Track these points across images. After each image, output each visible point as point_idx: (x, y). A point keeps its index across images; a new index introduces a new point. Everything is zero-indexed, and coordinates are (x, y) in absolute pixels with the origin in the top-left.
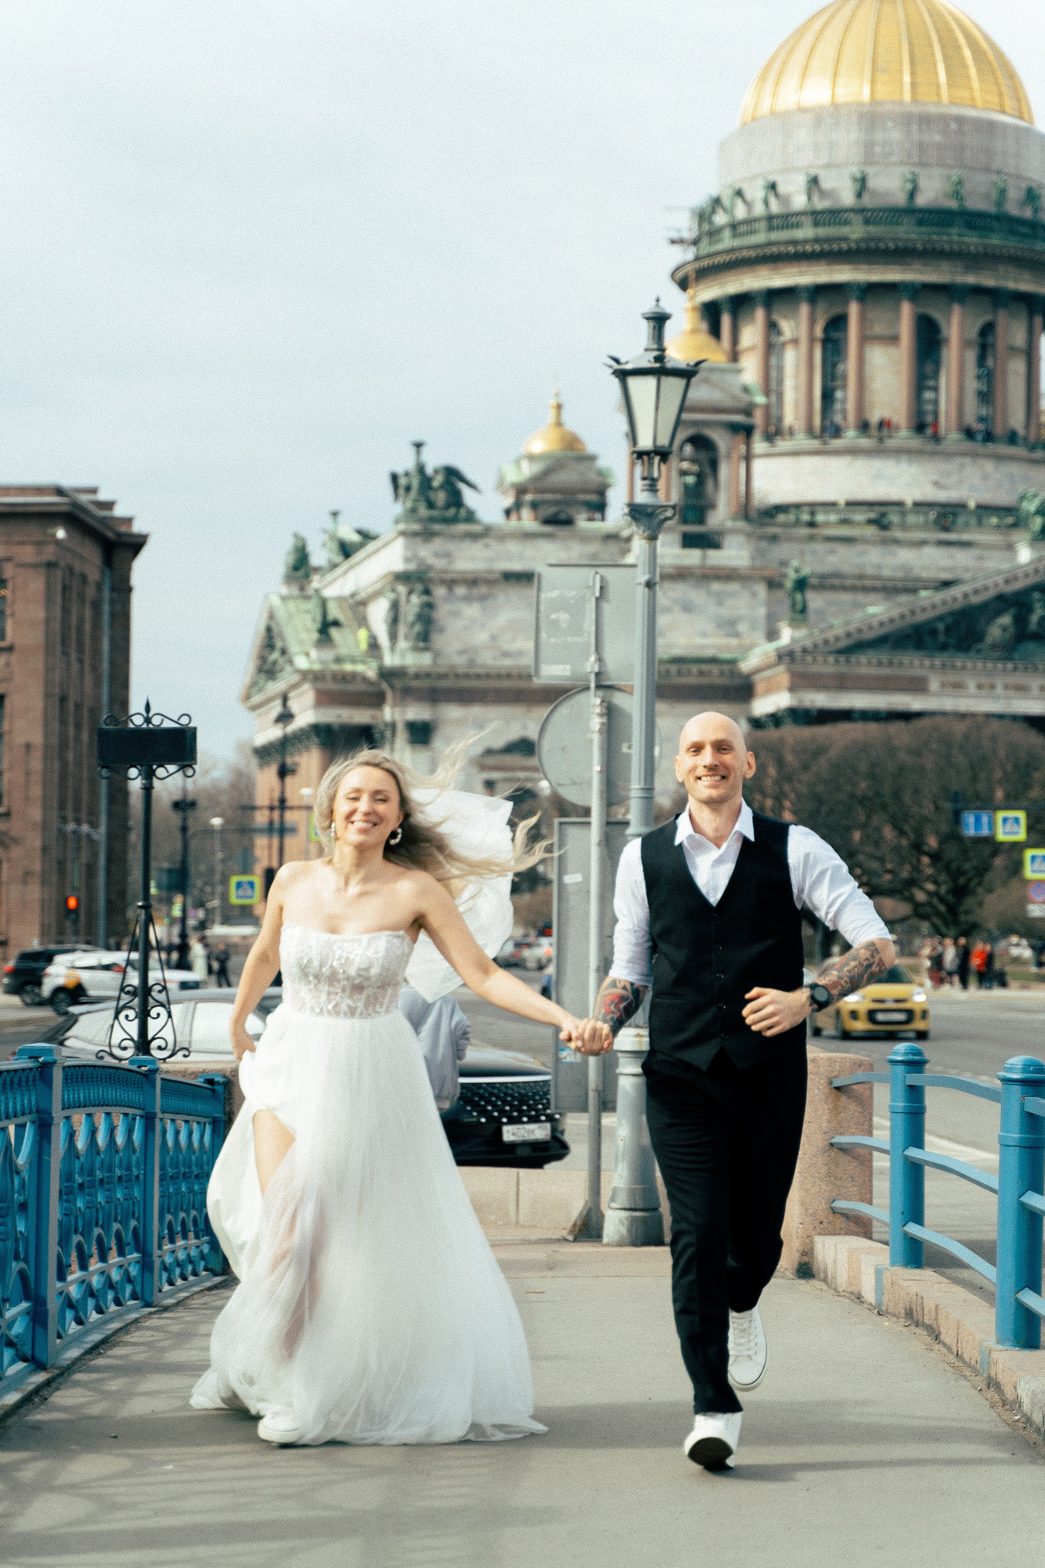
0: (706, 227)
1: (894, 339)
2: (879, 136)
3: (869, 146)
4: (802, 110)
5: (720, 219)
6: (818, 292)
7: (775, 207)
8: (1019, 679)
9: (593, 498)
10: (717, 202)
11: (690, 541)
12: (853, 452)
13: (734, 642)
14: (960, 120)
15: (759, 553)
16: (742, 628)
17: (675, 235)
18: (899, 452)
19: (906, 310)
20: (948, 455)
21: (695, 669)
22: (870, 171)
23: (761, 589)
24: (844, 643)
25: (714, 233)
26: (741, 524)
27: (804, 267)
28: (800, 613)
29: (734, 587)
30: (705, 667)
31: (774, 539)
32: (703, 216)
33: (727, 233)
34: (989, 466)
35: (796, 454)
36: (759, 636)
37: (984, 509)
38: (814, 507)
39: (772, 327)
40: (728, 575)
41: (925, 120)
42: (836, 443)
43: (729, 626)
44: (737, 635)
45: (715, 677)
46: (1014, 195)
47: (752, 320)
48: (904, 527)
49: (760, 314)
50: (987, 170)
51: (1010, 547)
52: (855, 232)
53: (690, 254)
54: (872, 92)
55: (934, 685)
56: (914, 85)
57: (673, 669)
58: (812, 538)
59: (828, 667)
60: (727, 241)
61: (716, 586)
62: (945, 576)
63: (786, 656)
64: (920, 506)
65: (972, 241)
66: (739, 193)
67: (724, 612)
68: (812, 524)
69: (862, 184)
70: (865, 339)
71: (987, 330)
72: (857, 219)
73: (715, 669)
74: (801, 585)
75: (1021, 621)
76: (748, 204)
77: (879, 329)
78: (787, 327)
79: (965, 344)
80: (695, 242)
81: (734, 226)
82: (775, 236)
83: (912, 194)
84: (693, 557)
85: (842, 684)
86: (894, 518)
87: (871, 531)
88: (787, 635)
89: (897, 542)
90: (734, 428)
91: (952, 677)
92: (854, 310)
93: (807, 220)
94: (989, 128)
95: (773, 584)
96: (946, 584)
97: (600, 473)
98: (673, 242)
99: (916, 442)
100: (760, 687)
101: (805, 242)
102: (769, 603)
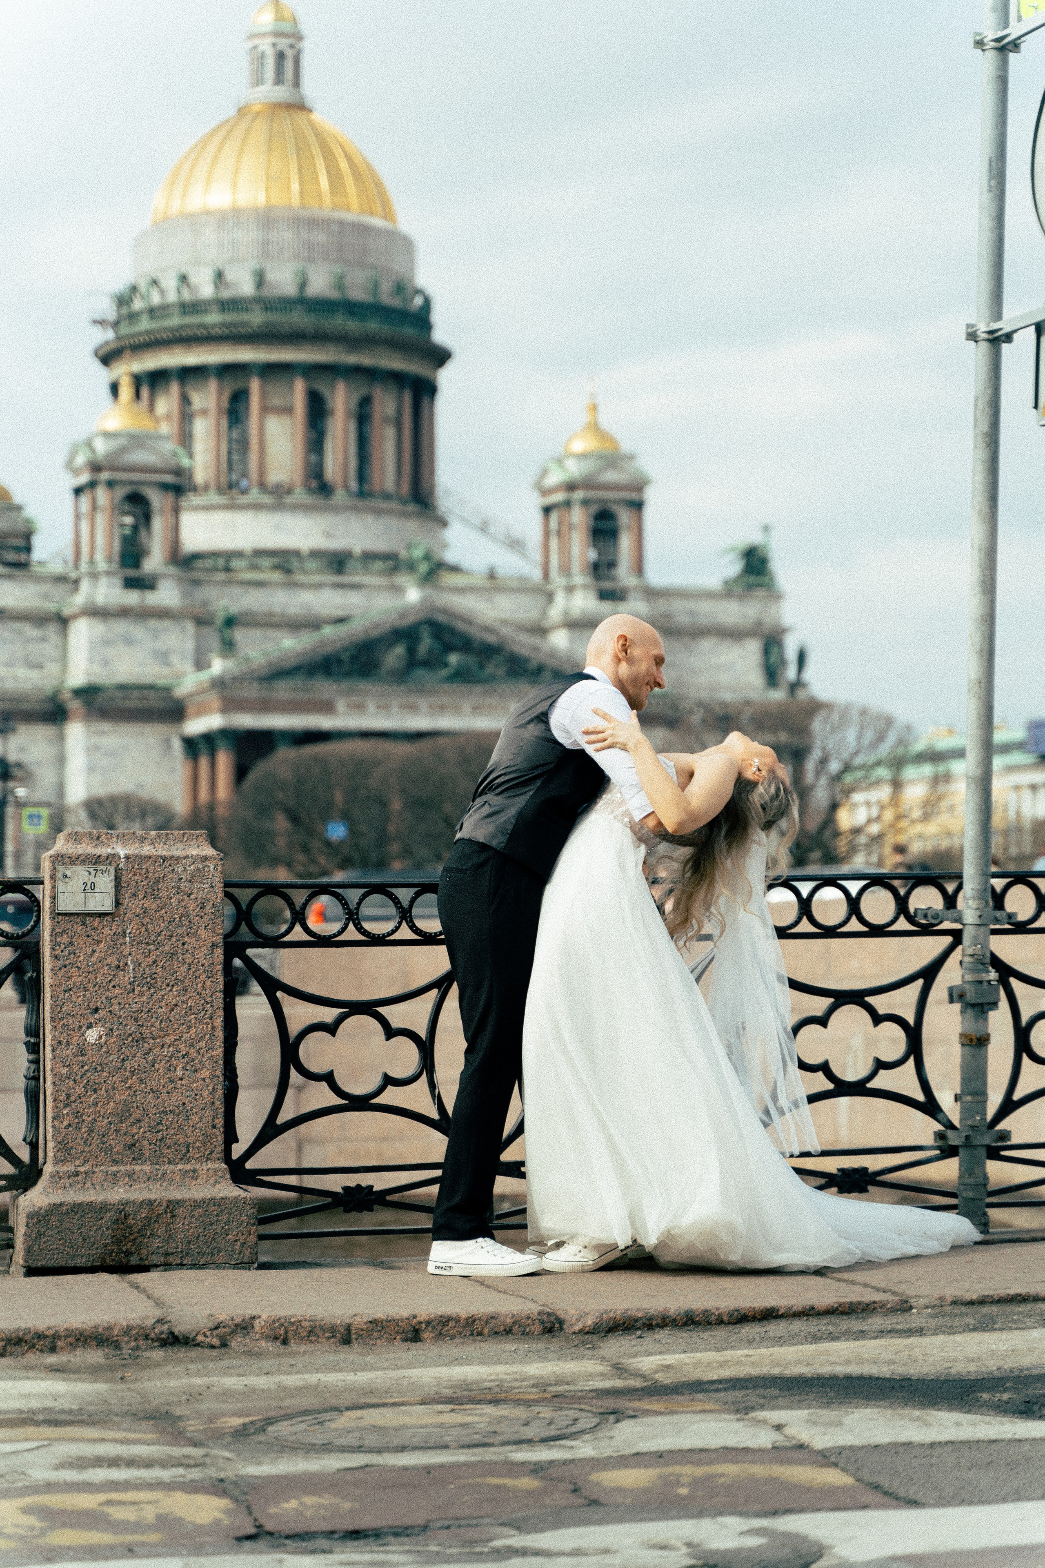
0: (125, 311)
1: (288, 410)
2: (274, 235)
3: (265, 244)
4: (208, 213)
5: (138, 305)
6: (226, 370)
7: (187, 296)
8: (412, 699)
9: (20, 542)
10: (134, 289)
11: (131, 583)
12: (257, 507)
13: (166, 671)
14: (342, 224)
15: (185, 595)
16: (175, 659)
17: (97, 317)
18: (295, 508)
19: (299, 387)
20: (336, 510)
21: (135, 694)
22: (268, 266)
23: (190, 627)
24: (266, 671)
25: (133, 317)
26: (172, 570)
27: (213, 347)
28: (228, 647)
29: (167, 624)
30: (145, 693)
31: (197, 583)
32: (123, 301)
33: (145, 318)
34: (369, 519)
35: (208, 508)
36: (188, 666)
37: (369, 557)
38: (230, 555)
39: (185, 400)
40: (163, 614)
41: (313, 223)
42: (243, 500)
43: (163, 657)
44: (169, 665)
45: (153, 700)
46: (386, 287)
47: (168, 393)
48: (305, 572)
49: (175, 388)
50: (363, 265)
51: (397, 590)
52: (256, 319)
53: (110, 335)
54: (267, 197)
55: (341, 706)
56: (302, 193)
57: (118, 694)
58: (228, 582)
59: (253, 691)
60: (145, 324)
61: (153, 623)
62: (340, 613)
63: (219, 683)
64: (315, 554)
65: (353, 326)
66: (155, 283)
67: (159, 645)
68: (228, 569)
69: (260, 279)
70: (265, 410)
71: (365, 402)
72: (257, 308)
73: (152, 694)
74: (230, 622)
75: (411, 651)
76: (162, 292)
77: (276, 402)
78: (198, 400)
79: (348, 414)
80: (116, 324)
81: (152, 311)
82: (188, 320)
83: (303, 285)
84: (133, 598)
85: (265, 706)
86: (295, 564)
87: (277, 576)
88: (218, 666)
89: (300, 585)
90: (165, 487)
91: (356, 699)
92: (255, 385)
93: (215, 308)
94: (364, 230)
95: (201, 621)
96: (340, 620)
97: (28, 522)
98: (95, 322)
99: (308, 500)
100: (191, 710)
101: (213, 326)
102: (198, 638)
